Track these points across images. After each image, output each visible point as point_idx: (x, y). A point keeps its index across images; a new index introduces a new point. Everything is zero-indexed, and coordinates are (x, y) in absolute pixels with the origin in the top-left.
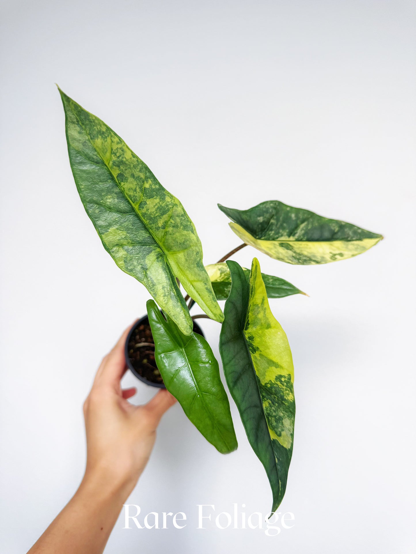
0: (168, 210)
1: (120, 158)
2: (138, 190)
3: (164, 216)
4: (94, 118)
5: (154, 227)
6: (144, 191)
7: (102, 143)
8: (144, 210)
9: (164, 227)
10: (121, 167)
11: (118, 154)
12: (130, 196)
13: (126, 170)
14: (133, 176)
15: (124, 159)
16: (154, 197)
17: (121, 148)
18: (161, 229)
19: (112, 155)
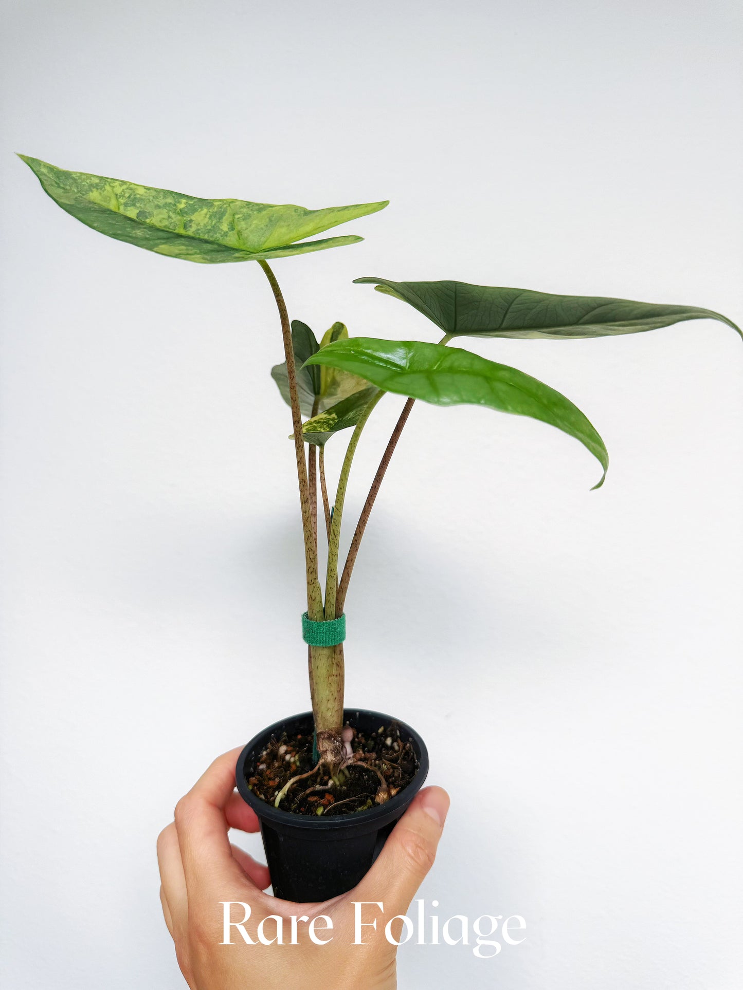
0: (225, 211)
1: (132, 196)
2: (173, 215)
3: (225, 218)
4: (78, 175)
5: (220, 237)
6: (182, 213)
7: (100, 193)
8: (194, 228)
9: (232, 228)
10: (138, 205)
11: (127, 195)
12: (165, 226)
13: (145, 205)
14: (158, 207)
15: (138, 196)
16: (198, 210)
17: (127, 188)
18: (230, 233)
19: (120, 200)
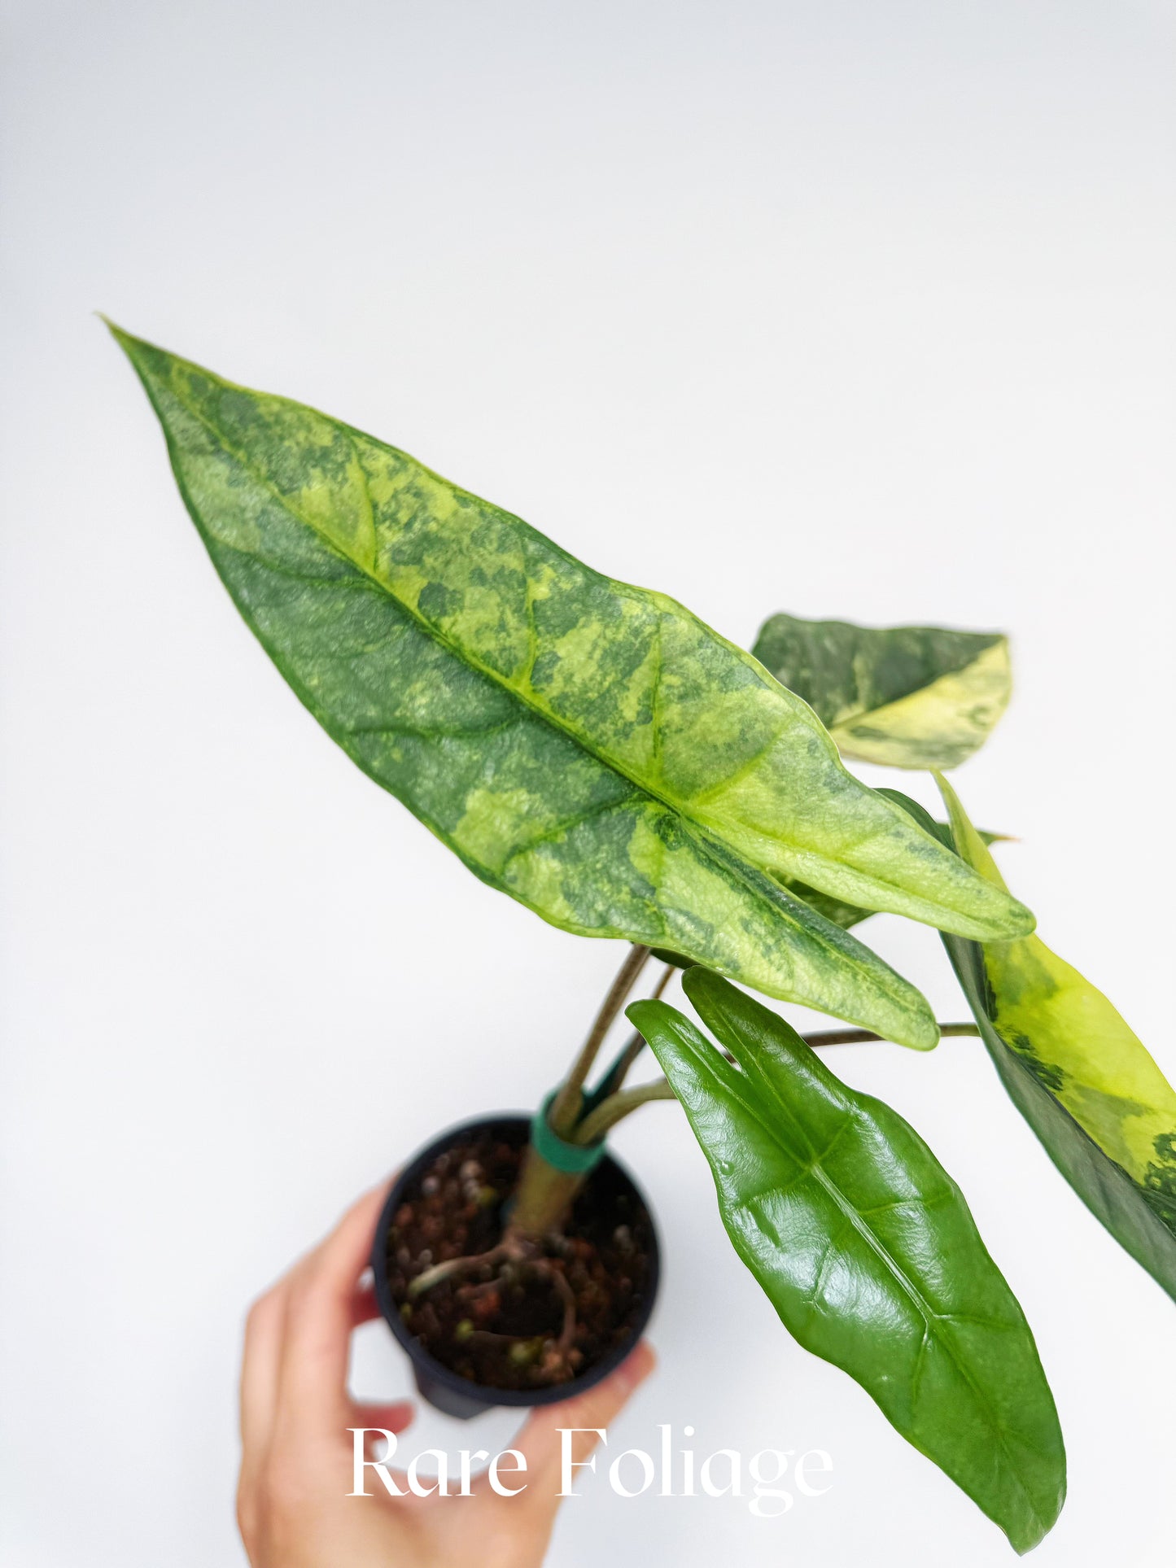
0: (646, 646)
1: (417, 525)
2: (512, 620)
3: (637, 674)
4: (276, 407)
5: (610, 733)
6: (534, 615)
7: (332, 493)
8: (556, 688)
9: (646, 717)
10: (429, 560)
11: (403, 517)
12: (487, 657)
13: (447, 563)
14: (479, 577)
15: (433, 526)
16: (577, 619)
17: (408, 489)
18: (638, 728)
19: (382, 528)
